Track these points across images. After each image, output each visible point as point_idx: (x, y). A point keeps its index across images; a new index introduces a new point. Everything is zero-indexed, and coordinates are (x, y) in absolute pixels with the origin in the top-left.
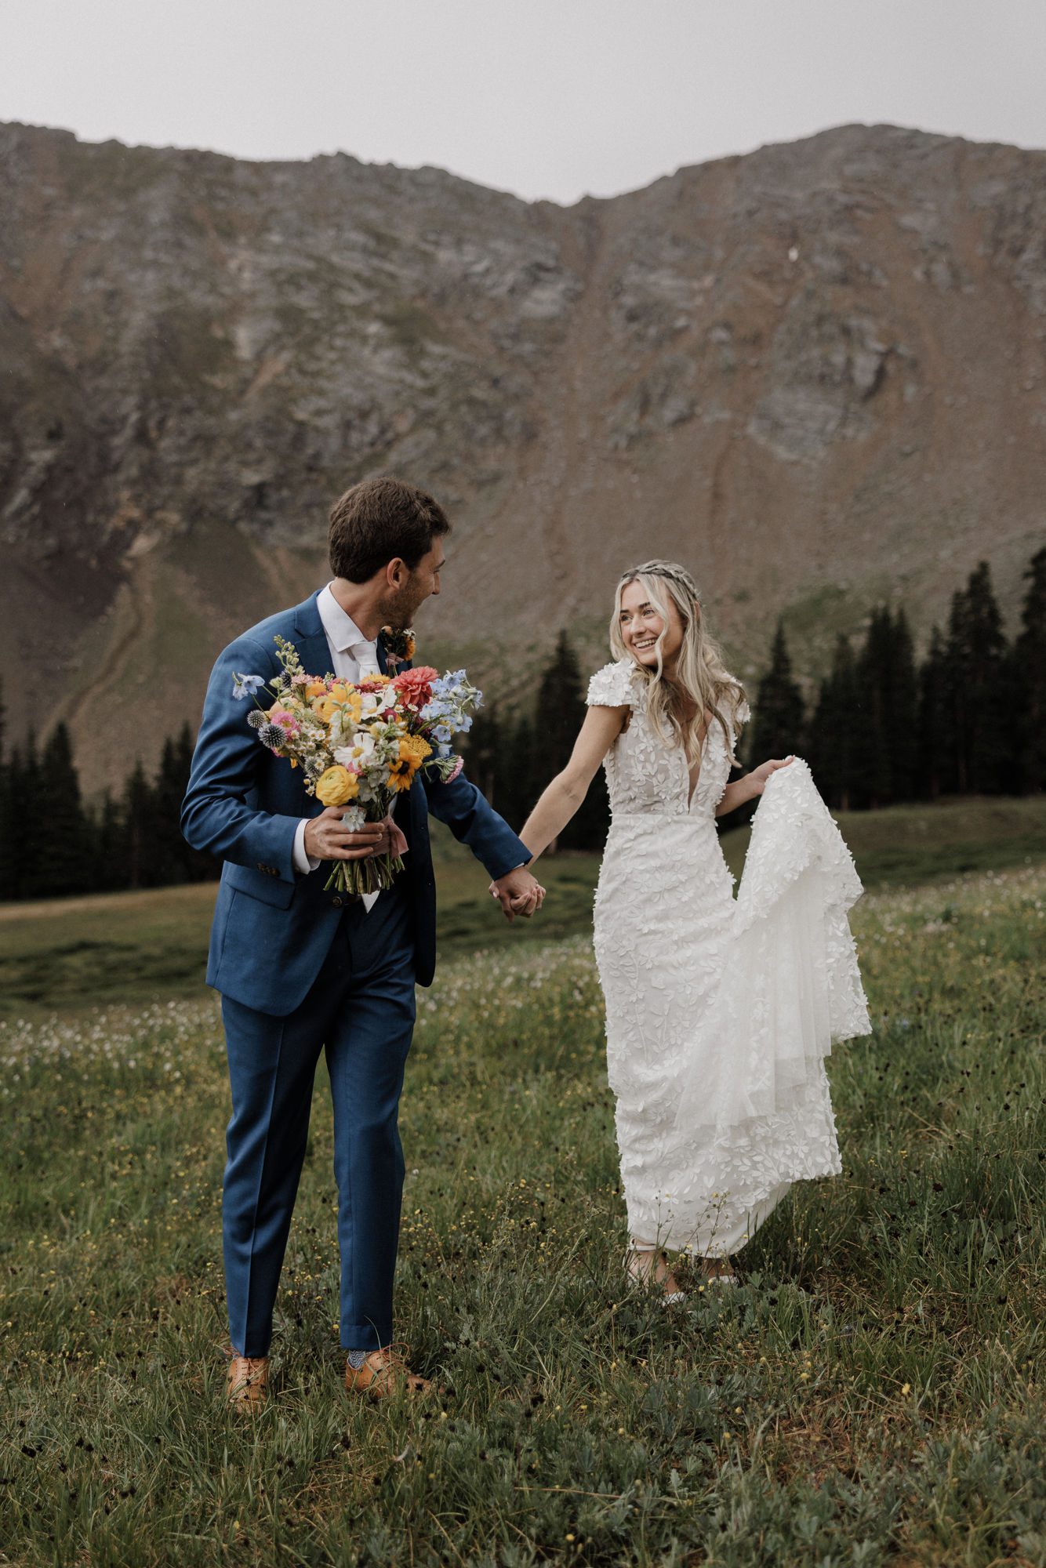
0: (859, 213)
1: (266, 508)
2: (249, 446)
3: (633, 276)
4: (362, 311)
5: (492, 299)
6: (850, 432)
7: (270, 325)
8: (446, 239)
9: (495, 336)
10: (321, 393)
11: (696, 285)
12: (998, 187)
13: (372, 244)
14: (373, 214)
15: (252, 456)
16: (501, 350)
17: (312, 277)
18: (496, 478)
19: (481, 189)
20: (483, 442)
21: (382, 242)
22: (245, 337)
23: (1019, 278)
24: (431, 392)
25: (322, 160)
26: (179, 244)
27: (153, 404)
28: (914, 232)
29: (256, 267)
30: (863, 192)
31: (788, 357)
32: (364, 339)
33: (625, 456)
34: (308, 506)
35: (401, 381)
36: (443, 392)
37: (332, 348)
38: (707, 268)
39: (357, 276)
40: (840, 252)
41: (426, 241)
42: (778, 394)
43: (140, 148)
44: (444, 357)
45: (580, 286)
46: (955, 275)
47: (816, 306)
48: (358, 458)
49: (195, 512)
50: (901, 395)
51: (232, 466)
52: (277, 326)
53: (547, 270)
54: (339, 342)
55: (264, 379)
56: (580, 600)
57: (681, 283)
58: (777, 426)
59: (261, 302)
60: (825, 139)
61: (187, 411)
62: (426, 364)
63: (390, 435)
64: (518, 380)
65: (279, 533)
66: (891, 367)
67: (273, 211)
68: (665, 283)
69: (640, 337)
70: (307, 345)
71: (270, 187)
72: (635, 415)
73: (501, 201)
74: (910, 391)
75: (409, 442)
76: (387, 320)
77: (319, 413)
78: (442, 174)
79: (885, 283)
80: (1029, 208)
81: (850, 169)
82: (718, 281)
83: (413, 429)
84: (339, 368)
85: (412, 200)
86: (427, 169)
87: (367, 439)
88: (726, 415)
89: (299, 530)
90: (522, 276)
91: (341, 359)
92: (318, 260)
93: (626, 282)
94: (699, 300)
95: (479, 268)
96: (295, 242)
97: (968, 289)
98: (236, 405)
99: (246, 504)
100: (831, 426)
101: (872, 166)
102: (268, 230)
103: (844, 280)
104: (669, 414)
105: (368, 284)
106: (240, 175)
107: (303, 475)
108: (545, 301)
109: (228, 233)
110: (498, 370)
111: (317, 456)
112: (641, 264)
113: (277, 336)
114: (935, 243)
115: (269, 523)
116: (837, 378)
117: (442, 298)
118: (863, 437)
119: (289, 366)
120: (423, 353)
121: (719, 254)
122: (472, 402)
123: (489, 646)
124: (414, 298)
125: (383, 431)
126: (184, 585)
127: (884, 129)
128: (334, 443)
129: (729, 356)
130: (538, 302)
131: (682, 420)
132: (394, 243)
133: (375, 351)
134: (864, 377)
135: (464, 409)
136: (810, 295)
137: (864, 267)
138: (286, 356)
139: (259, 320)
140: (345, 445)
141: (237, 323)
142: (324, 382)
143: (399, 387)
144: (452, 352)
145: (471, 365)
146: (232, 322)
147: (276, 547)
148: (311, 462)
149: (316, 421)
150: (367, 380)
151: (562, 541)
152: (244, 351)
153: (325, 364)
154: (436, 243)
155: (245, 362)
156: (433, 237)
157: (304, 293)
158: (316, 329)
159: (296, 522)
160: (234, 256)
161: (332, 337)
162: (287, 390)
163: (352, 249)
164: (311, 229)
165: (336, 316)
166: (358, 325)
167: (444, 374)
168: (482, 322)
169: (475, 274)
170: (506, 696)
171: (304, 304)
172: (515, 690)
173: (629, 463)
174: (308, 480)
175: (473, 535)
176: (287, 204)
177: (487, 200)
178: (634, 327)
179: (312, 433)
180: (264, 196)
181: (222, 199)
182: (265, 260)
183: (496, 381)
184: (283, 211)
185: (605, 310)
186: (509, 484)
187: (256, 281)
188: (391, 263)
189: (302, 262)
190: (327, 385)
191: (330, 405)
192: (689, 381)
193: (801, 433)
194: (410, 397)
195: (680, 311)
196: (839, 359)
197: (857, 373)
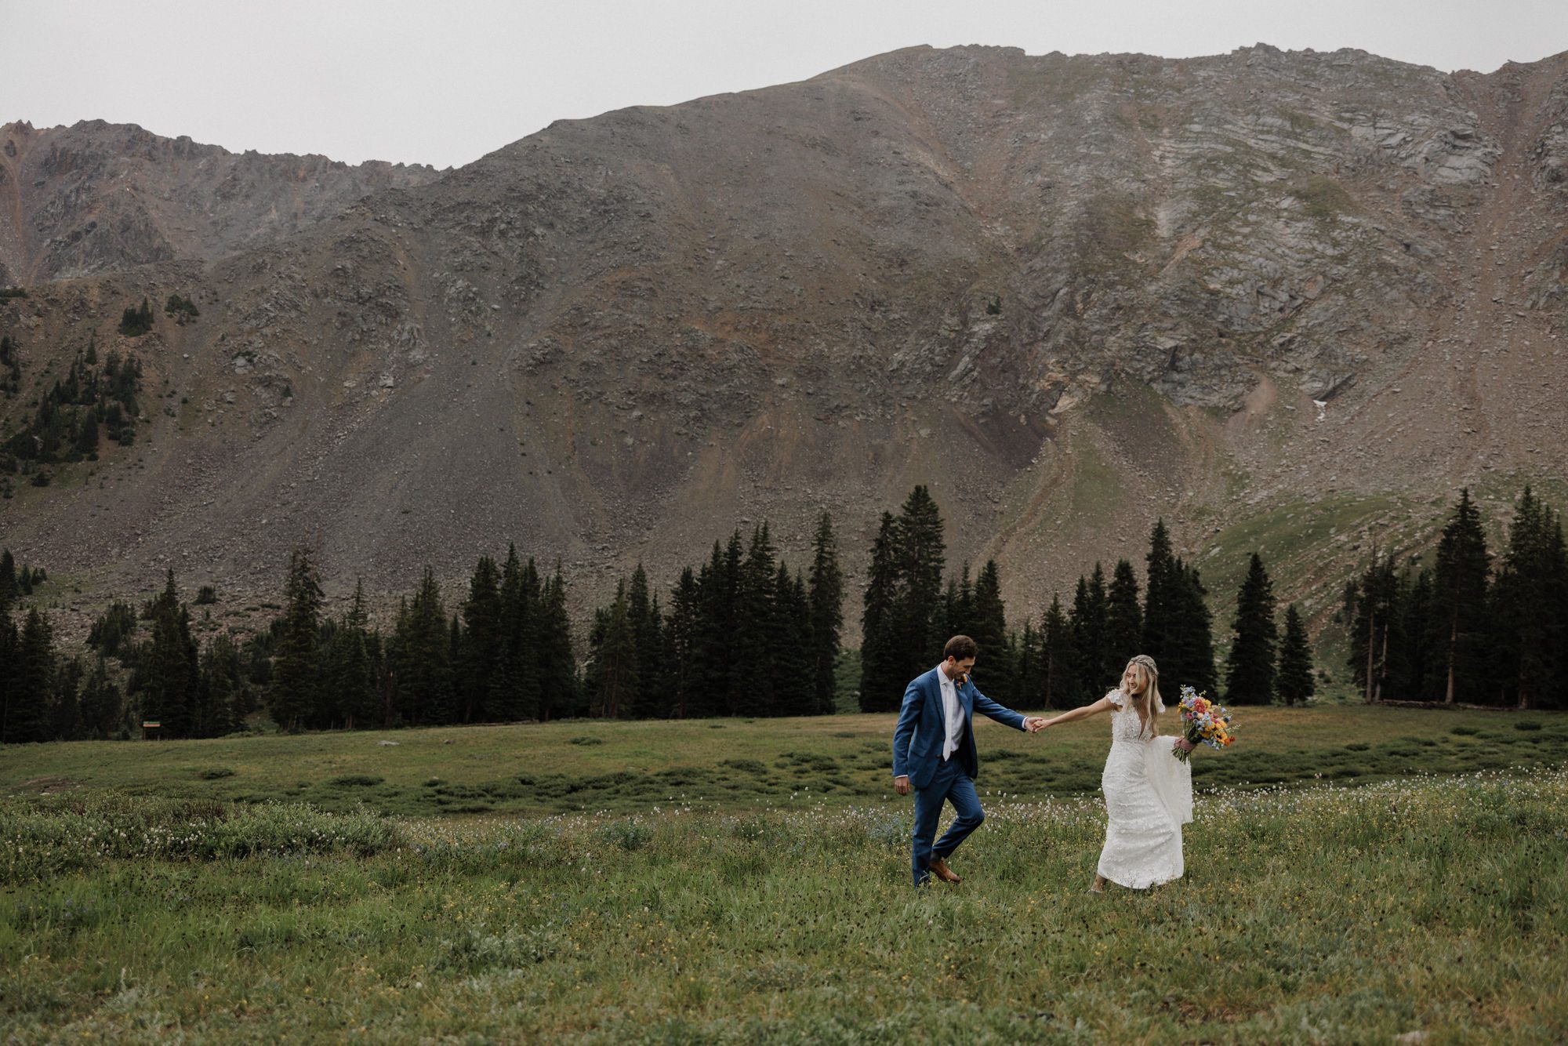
1: (1180, 371)
2: (1165, 314)
3: (1557, 139)
4: (1276, 188)
5: (1407, 168)
7: (1190, 205)
8: (1361, 116)
9: (1407, 202)
10: (1234, 265)
13: (1288, 126)
14: (1291, 99)
15: (1167, 324)
16: (1416, 216)
17: (1229, 160)
18: (1405, 339)
19: (1399, 65)
20: (1392, 304)
21: (1299, 122)
22: (1164, 217)
24: (1342, 259)
25: (1244, 51)
26: (1110, 139)
27: (1081, 280)
29: (1177, 155)
32: (1277, 214)
33: (1542, 314)
34: (1219, 368)
35: (1314, 249)
36: (1354, 259)
37: (1247, 224)
39: (1273, 157)
41: (1341, 119)
43: (1078, 56)
44: (1355, 227)
45: (1499, 152)
48: (1266, 324)
49: (1110, 374)
51: (1148, 333)
52: (1195, 206)
53: (1465, 137)
54: (1252, 218)
55: (1181, 254)
59: (1182, 185)
61: (1111, 285)
62: (1336, 233)
63: (1299, 301)
64: (1431, 245)
65: (1190, 393)
67: (1196, 103)
69: (1563, 196)
70: (1222, 222)
71: (1193, 83)
72: (1557, 274)
73: (1417, 74)
75: (1318, 306)
76: (1298, 195)
77: (1231, 283)
78: (1361, 55)
83: (1322, 294)
84: (1252, 240)
85: (1327, 83)
86: (1344, 51)
87: (1277, 305)
89: (1209, 390)
90: (1437, 146)
91: (1253, 233)
92: (1234, 144)
93: (1550, 143)
95: (1395, 141)
96: (1215, 130)
98: (1154, 279)
99: (1160, 367)
102: (1191, 121)
105: (1283, 163)
106: (1167, 73)
107: (1215, 340)
108: (1461, 168)
109: (1153, 127)
110: (1411, 234)
111: (1228, 322)
113: (1195, 215)
115: (1182, 384)
117: (1355, 172)
119: (1205, 241)
120: (1334, 223)
122: (1382, 267)
123: (1394, 499)
124: (1327, 173)
125: (1293, 298)
126: (1102, 441)
128: (1245, 310)
130: (1454, 169)
132: (1311, 124)
133: (1287, 224)
135: (1375, 274)
138: (1203, 232)
139: (1178, 202)
140: (1255, 311)
141: (1158, 205)
142: (1236, 254)
143: (1309, 256)
144: (1364, 221)
145: (1383, 232)
146: (1154, 205)
147: (1187, 405)
148: (1221, 327)
149: (1228, 290)
150: (1279, 251)
151: (1473, 398)
152: (1164, 231)
153: (1238, 238)
154: (1351, 121)
155: (1164, 240)
156: (1348, 115)
157: (1221, 175)
158: (1231, 206)
159: (1205, 383)
160: (1157, 146)
161: (1245, 214)
162: (1202, 263)
163: (1268, 132)
164: (1229, 116)
165: (1251, 194)
166: (1272, 201)
167: (1356, 242)
168: (1395, 191)
169: (1391, 147)
170: (1407, 549)
171: (1221, 185)
172: (1417, 543)
173: (1548, 322)
174: (1219, 344)
175: (1380, 393)
176: (1208, 96)
177: (1404, 75)
178: (1557, 187)
179: (1224, 301)
180: (1187, 91)
181: (1148, 96)
182: (1186, 148)
183: (1407, 246)
184: (1204, 102)
185: (1527, 173)
186: (1418, 344)
187: (1177, 167)
188: (1306, 142)
189: (1220, 147)
190: (1239, 257)
191: (1242, 275)
194: (1321, 265)
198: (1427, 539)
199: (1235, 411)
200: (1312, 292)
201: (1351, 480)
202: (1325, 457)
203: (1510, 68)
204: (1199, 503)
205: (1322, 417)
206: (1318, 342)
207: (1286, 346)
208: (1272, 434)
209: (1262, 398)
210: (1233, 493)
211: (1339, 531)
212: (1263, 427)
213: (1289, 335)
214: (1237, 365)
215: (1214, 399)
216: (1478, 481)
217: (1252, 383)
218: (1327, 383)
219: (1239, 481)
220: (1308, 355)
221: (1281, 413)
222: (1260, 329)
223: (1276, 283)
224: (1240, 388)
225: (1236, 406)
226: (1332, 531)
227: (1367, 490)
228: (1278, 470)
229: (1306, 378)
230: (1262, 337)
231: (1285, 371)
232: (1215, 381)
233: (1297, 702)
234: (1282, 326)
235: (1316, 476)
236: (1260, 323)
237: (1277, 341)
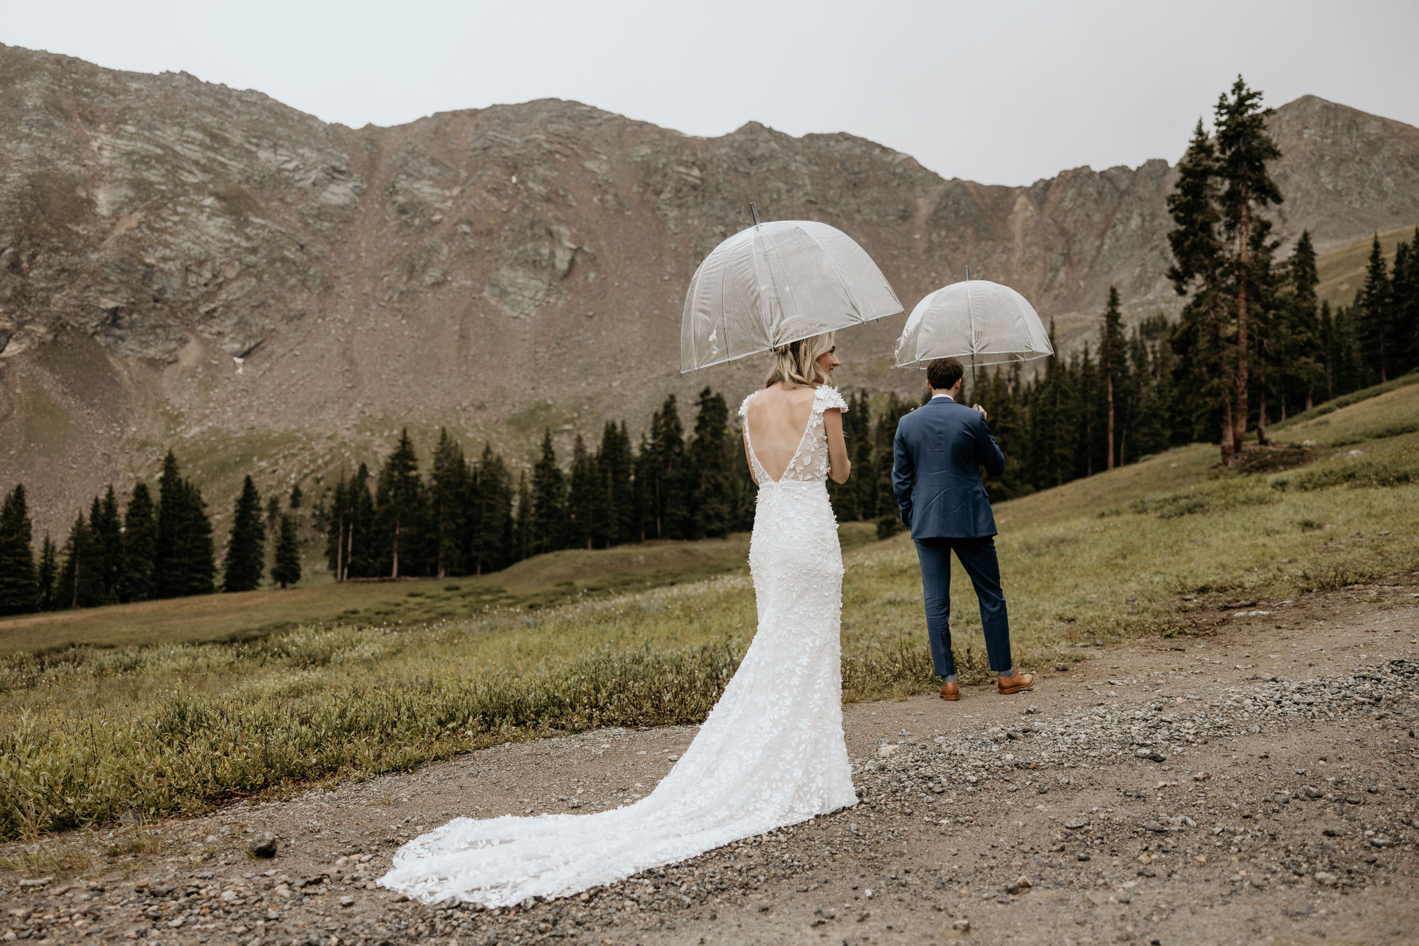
0: (558, 156)
1: (119, 327)
2: (106, 279)
3: (403, 184)
4: (200, 188)
5: (300, 188)
6: (552, 300)
7: (125, 191)
8: (265, 143)
9: (301, 214)
10: (167, 245)
11: (447, 193)
12: (645, 150)
13: (208, 140)
14: (209, 119)
15: (108, 288)
16: (307, 224)
17: (160, 160)
18: (302, 315)
19: (293, 110)
20: (292, 288)
21: (216, 140)
22: (104, 199)
23: (659, 209)
24: (254, 251)
25: (170, 75)
26: (50, 125)
27: (26, 243)
28: (593, 172)
29: (114, 148)
30: (560, 143)
31: (510, 247)
32: (201, 209)
33: (396, 305)
34: (154, 327)
35: (231, 241)
36: (263, 252)
37: (176, 213)
38: (455, 182)
39: (196, 163)
40: (545, 181)
41: (250, 143)
42: (505, 271)
43: (17, 48)
44: (263, 227)
45: (365, 186)
46: (620, 204)
47: (530, 216)
48: (194, 295)
49: (58, 326)
50: (586, 278)
51: (91, 294)
52: (131, 194)
53: (341, 172)
54: (180, 209)
55: (120, 231)
56: (365, 405)
57: (437, 190)
58: (504, 293)
59: (119, 174)
60: (535, 106)
61: (56, 250)
62: (248, 230)
63: (221, 279)
64: (318, 248)
65: (130, 346)
66: (579, 260)
67: (129, 108)
68: (425, 190)
69: (408, 225)
70: (155, 209)
71: (126, 91)
72: (405, 278)
73: (306, 120)
74: (592, 275)
75: (235, 285)
76: (218, 196)
77: (164, 259)
78: (264, 97)
79: (574, 204)
80: (665, 165)
81: (551, 127)
82: (463, 192)
83: (239, 276)
84: (181, 227)
85: (238, 113)
86: (251, 91)
87: (203, 281)
88: (469, 283)
89: (146, 344)
90: (321, 175)
92: (164, 147)
93: (398, 185)
94: (449, 203)
95: (291, 166)
96: (147, 134)
97: (629, 213)
98: (96, 249)
99: (103, 323)
100: (540, 295)
101: (566, 127)
102: (125, 122)
103: (548, 200)
104: (428, 280)
105: (204, 169)
106: (102, 79)
107: (151, 304)
108: (338, 194)
109: (91, 121)
110: (305, 239)
111: (162, 291)
112: (409, 175)
113: (131, 201)
114: (606, 181)
115: (122, 339)
116: (544, 263)
117: (261, 185)
118: (561, 303)
119: (140, 223)
120: (247, 223)
121: (464, 174)
122: (284, 260)
123: (300, 434)
124: (240, 182)
125: (215, 276)
126: (49, 382)
127: (574, 104)
128: (176, 283)
129: (471, 243)
130: (333, 193)
131: (438, 284)
132: (226, 142)
133: (209, 218)
134: (562, 266)
135: (278, 264)
136: (526, 207)
137: (561, 192)
138: (139, 216)
139: (116, 187)
140: (185, 284)
141: (98, 188)
142: (168, 237)
143: (228, 245)
144: (270, 223)
145: (283, 234)
146: (94, 187)
147: (127, 356)
148: (157, 295)
149: (162, 265)
150: (203, 238)
151: (352, 362)
152: (103, 209)
153: (169, 224)
154: (257, 145)
155: (104, 217)
156: (255, 141)
157: (153, 171)
158: (162, 198)
159: (144, 339)
160: (95, 138)
161: (175, 205)
162: (138, 240)
163: (192, 143)
164: (159, 125)
165: (179, 190)
166: (196, 198)
167: (264, 239)
168: (292, 204)
169: (287, 170)
170: (313, 471)
171: (153, 179)
172: (319, 468)
173: (400, 311)
174: (154, 308)
175: (284, 355)
176: (141, 104)
177: (296, 118)
178: (403, 217)
179: (158, 274)
180: (121, 97)
181: (86, 95)
182: (121, 143)
183: (302, 247)
184: (136, 109)
185: (383, 204)
186: (311, 320)
187: (114, 158)
188: (223, 156)
189: (152, 148)
190: (171, 240)
191: (173, 254)
192: (443, 258)
193: (520, 298)
194: (237, 253)
195: (436, 209)
196: (545, 251)
197: (557, 261)
198: (327, 464)
199: (170, 363)
200: (231, 273)
201: (267, 420)
202: (245, 402)
203: (369, 127)
204: (142, 437)
205: (240, 371)
206: (236, 313)
207: (210, 314)
208: (200, 383)
209: (191, 353)
210: (170, 429)
211: (261, 459)
212: (193, 377)
213: (212, 306)
214: (170, 326)
215: (151, 352)
216: (358, 422)
217: (183, 342)
218: (243, 344)
219: (175, 419)
220: (229, 322)
221: (208, 366)
222: (188, 299)
223: (201, 264)
224: (173, 345)
225: (170, 359)
226: (255, 459)
227: (278, 428)
228: (207, 412)
229: (227, 340)
230: (190, 306)
231: (210, 333)
232: (151, 338)
233: (289, 585)
234: (209, 296)
235: (239, 415)
236: (189, 294)
237: (203, 310)
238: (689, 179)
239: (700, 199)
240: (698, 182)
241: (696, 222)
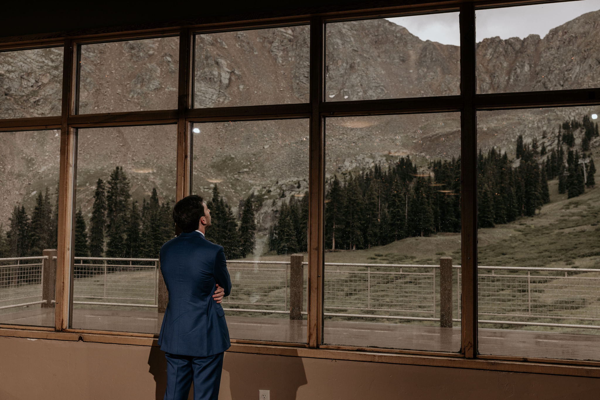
10: (9, 64)
18: (87, 105)
23: (272, 51)
24: (56, 68)
33: (136, 100)
35: (43, 62)
36: (61, 69)
44: (60, 55)
46: (251, 48)
47: (204, 53)
48: (27, 92)
50: (239, 88)
62: (52, 56)
63: (40, 84)
64: (90, 67)
66: (233, 78)
69: (136, 56)
72: (139, 86)
74: (241, 87)
75: (48, 87)
77: (9, 71)
79: (226, 47)
83: (50, 82)
87: (31, 84)
88: (173, 89)
94: (157, 45)
97: (256, 53)
100: (214, 97)
103: (212, 44)
104: (152, 87)
107: (4, 97)
111: (9, 89)
116: (215, 80)
118: (226, 102)
120: (51, 52)
125: (37, 82)
128: (16, 85)
129: (173, 67)
131: (157, 89)
134: (226, 81)
137: (219, 40)
140: (21, 86)
142: (9, 59)
143: (42, 64)
148: (6, 91)
149: (8, 75)
150: (28, 60)
167: (61, 61)
174: (6, 99)
178: (133, 51)
179: (7, 79)
190: (11, 60)
191: (13, 69)
192: (158, 75)
193: (204, 98)
194: (47, 69)
195: (150, 48)
196: (216, 73)
197: (222, 79)
200: (45, 80)
204: (16, 171)
205: (57, 135)
206: (51, 103)
207: (36, 103)
208: (38, 141)
210: (29, 167)
213: (37, 98)
214: (16, 109)
219: (30, 161)
220: (46, 108)
222: (23, 94)
223: (29, 74)
230: (25, 98)
231: (37, 114)
234: (34, 93)
236: (23, 91)
237: (32, 100)
238: (287, 35)
239: (294, 47)
240: (292, 37)
241: (293, 59)
